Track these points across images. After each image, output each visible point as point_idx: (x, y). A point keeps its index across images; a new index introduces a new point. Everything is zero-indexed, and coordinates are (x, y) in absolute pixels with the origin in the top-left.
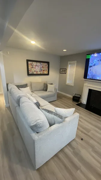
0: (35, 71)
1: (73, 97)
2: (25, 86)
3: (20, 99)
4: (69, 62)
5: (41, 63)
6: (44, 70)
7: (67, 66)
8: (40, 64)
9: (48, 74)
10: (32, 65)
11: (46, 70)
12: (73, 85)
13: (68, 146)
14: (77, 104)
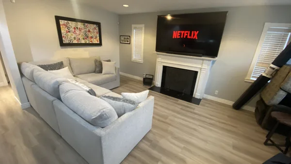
0: (75, 38)
1: (144, 79)
2: (59, 66)
3: (59, 88)
4: (133, 26)
5: (86, 24)
6: (92, 37)
7: (131, 31)
8: (83, 26)
9: (100, 44)
10: (68, 28)
11: (96, 38)
12: (141, 61)
13: (144, 141)
14: (149, 87)
